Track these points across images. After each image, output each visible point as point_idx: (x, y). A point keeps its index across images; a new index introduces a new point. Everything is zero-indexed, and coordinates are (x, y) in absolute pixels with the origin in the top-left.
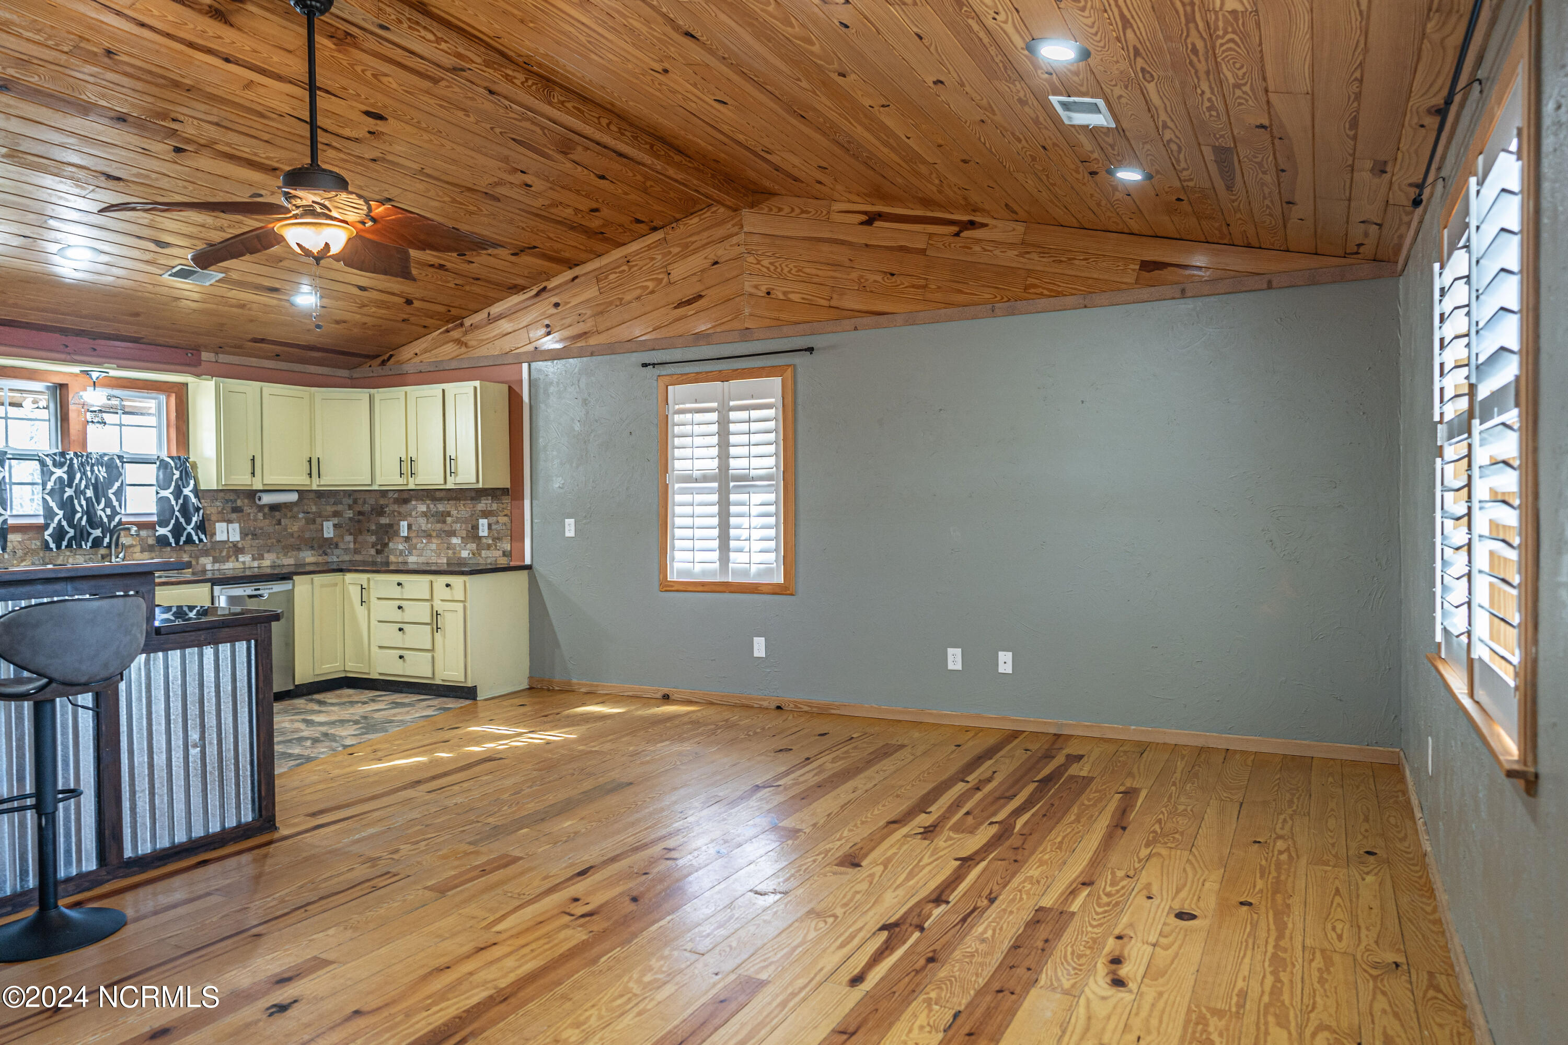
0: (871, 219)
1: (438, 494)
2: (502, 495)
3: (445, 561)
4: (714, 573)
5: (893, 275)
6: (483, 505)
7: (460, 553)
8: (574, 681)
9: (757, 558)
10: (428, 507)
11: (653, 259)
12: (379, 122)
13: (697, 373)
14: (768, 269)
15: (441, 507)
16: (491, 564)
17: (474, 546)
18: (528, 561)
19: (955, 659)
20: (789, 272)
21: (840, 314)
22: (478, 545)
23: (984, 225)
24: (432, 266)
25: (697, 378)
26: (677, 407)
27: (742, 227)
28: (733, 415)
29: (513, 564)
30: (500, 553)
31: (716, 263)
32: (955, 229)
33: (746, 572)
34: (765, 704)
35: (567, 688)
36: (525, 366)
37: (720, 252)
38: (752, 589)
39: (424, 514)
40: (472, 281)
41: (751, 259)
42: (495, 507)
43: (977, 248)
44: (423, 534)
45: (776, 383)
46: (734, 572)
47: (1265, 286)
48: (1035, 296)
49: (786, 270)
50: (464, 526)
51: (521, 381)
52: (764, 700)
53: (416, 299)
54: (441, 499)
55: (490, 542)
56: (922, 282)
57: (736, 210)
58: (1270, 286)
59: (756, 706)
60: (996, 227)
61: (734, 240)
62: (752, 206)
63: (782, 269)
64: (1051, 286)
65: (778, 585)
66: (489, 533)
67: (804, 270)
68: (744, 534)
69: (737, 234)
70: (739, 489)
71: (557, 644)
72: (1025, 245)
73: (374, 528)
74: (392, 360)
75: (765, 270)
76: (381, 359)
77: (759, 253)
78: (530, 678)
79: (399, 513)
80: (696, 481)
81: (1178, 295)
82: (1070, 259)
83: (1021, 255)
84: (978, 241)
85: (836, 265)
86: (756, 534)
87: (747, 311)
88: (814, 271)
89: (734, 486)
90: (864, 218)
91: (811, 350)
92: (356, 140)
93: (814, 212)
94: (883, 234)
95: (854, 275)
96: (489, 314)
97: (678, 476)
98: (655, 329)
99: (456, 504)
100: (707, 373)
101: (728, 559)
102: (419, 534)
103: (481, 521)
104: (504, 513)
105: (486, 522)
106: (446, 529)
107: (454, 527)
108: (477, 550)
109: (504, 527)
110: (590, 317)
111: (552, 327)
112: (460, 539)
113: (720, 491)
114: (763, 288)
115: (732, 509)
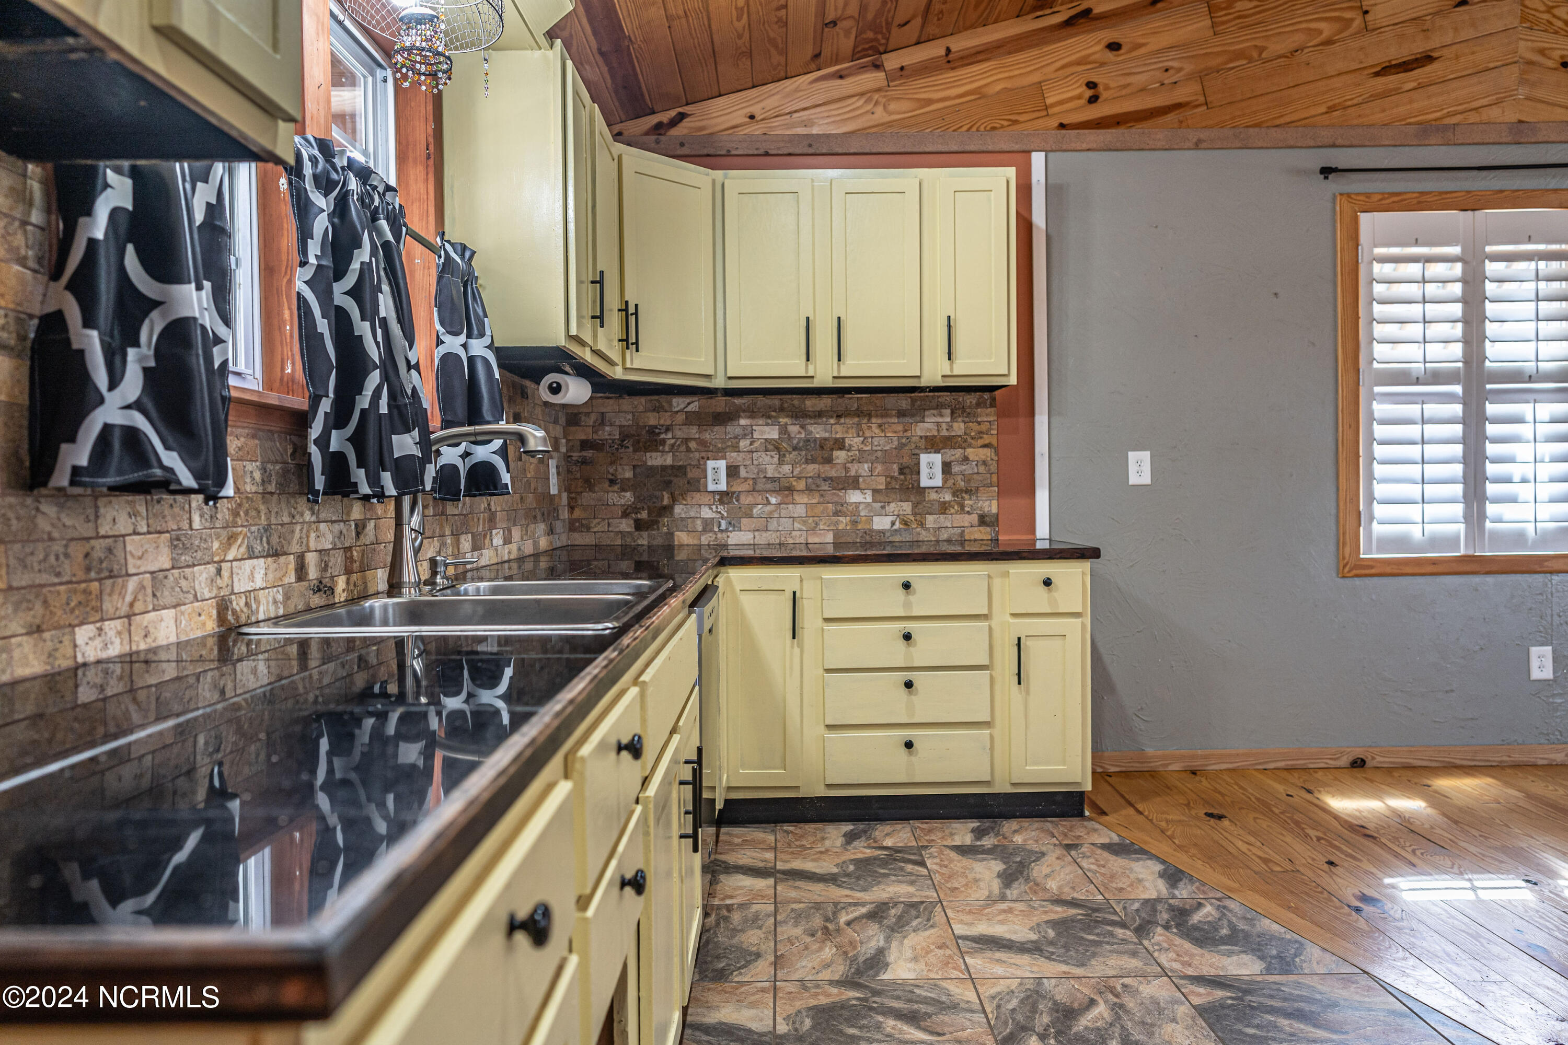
1: (809, 404)
2: (978, 405)
3: (829, 538)
4: (1453, 541)
6: (928, 426)
7: (870, 519)
8: (1150, 751)
10: (784, 430)
13: (1422, 193)
14: (1565, 22)
15: (818, 431)
16: (949, 541)
17: (907, 507)
18: (1042, 538)
22: (915, 506)
25: (1420, 203)
26: (1377, 251)
28: (1493, 269)
29: (1002, 544)
30: (974, 518)
31: (1464, 3)
33: (1520, 537)
36: (1039, 159)
39: (774, 446)
41: (1534, 3)
42: (959, 428)
44: (769, 486)
46: (1496, 537)
50: (879, 468)
51: (1030, 186)
55: (948, 497)
59: (1540, 762)
66: (945, 481)
70: (1501, 396)
73: (629, 474)
74: (686, 123)
75: (1559, 23)
76: (654, 120)
79: (702, 443)
80: (1418, 382)
86: (1546, 470)
87: (1523, 92)
89: (1494, 390)
96: (948, 50)
97: (1380, 372)
98: (1331, 109)
99: (859, 424)
100: (1441, 193)
101: (1482, 516)
102: (760, 486)
103: (924, 458)
104: (980, 442)
105: (937, 459)
106: (833, 473)
107: (854, 469)
108: (914, 514)
109: (982, 469)
110: (1190, 77)
111: (1101, 88)
112: (869, 493)
113: (1465, 397)
114: (1556, 55)
115: (1493, 429)
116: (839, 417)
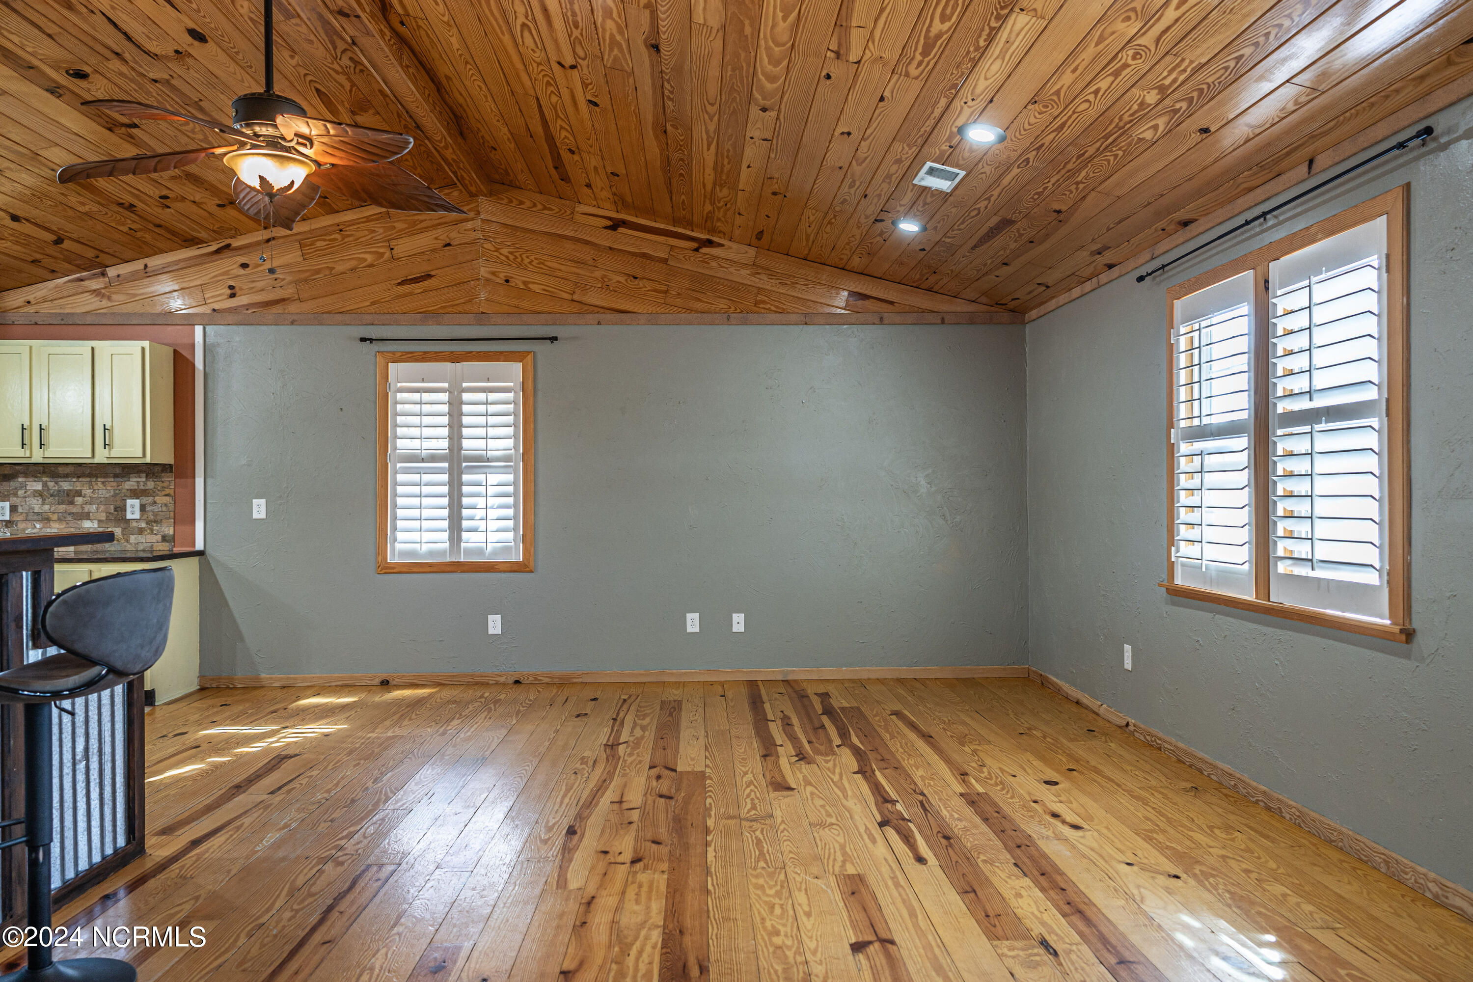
0: (616, 225)
1: (61, 470)
2: (162, 471)
4: (444, 553)
5: (636, 278)
6: (131, 483)
8: (263, 675)
9: (493, 537)
10: (45, 485)
11: (374, 231)
12: (196, 43)
13: (425, 353)
14: (507, 257)
15: (66, 485)
16: (144, 551)
17: (118, 530)
18: (199, 545)
19: (693, 623)
20: (530, 263)
21: (585, 309)
22: (124, 530)
23: (722, 245)
24: (121, 205)
25: (425, 357)
26: (399, 385)
27: (478, 213)
28: (466, 396)
29: (176, 550)
30: (159, 538)
31: (448, 245)
32: (695, 245)
33: (481, 552)
34: (502, 679)
35: (257, 684)
36: (199, 330)
37: (453, 235)
38: (489, 568)
39: (39, 494)
40: (151, 226)
41: (488, 246)
42: (151, 485)
43: (714, 264)
44: (36, 517)
45: (517, 368)
46: (468, 552)
47: (939, 321)
48: (763, 311)
49: (526, 261)
50: (102, 508)
51: (193, 346)
52: (501, 676)
53: (70, 239)
54: (66, 476)
55: (143, 525)
56: (664, 288)
57: (472, 195)
58: (943, 322)
59: (491, 682)
60: (731, 248)
61: (469, 225)
62: (491, 194)
63: (522, 259)
64: (776, 304)
65: (517, 563)
66: (142, 515)
67: (546, 263)
68: (480, 513)
69: (473, 219)
70: (471, 470)
71: (241, 638)
72: (755, 267)
75: (503, 258)
77: (498, 241)
78: (201, 677)
80: (423, 461)
81: (877, 321)
82: (793, 283)
83: (753, 275)
84: (715, 258)
85: (580, 263)
86: (493, 513)
87: (483, 296)
88: (555, 265)
89: (466, 467)
90: (609, 223)
91: (554, 339)
92: (155, 56)
93: (557, 210)
94: (626, 239)
95: (598, 274)
96: (146, 266)
97: (400, 455)
98: (373, 303)
99: (90, 482)
100: (436, 352)
101: (460, 539)
102: (30, 517)
103: (129, 502)
104: (164, 493)
105: (136, 502)
106: (74, 510)
107: (87, 508)
108: (123, 535)
109: (164, 509)
110: (290, 283)
111: (237, 289)
112: (96, 522)
113: (451, 471)
114: (502, 275)
115: (465, 489)
116: (79, 477)
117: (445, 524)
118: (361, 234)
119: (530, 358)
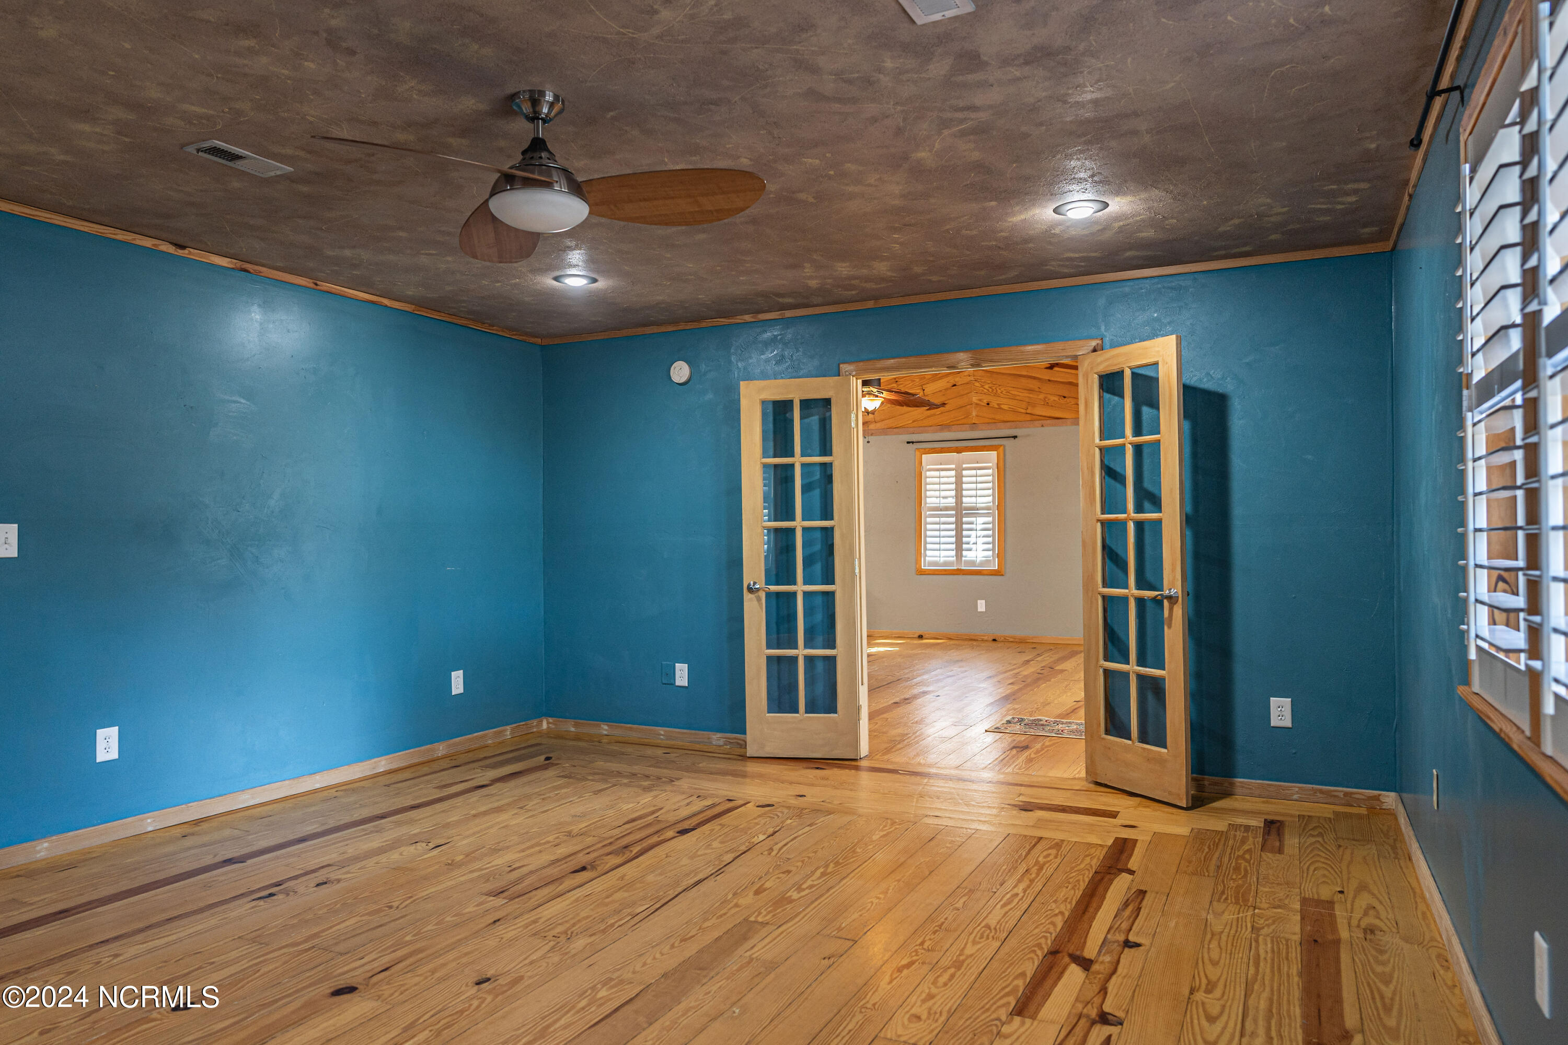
0: (1052, 366)
4: (951, 563)
5: (1064, 397)
9: (981, 555)
11: (914, 380)
13: (942, 448)
14: (988, 390)
20: (1001, 392)
21: (1034, 418)
25: (942, 451)
26: (928, 467)
28: (965, 473)
31: (955, 385)
33: (973, 563)
34: (986, 638)
37: (957, 379)
38: (978, 573)
41: (977, 384)
45: (994, 454)
46: (967, 562)
49: (999, 391)
52: (985, 635)
59: (979, 639)
65: (994, 570)
67: (1011, 392)
68: (973, 540)
70: (968, 515)
75: (986, 390)
77: (983, 381)
80: (941, 510)
85: (1031, 390)
86: (981, 541)
87: (974, 414)
88: (1016, 393)
89: (965, 513)
90: (1048, 366)
91: (1015, 437)
94: (1059, 374)
95: (1042, 396)
97: (929, 507)
98: (914, 421)
100: (948, 448)
101: (962, 556)
113: (956, 516)
114: (985, 401)
115: (965, 526)
117: (954, 546)
118: (908, 383)
119: (1002, 448)
